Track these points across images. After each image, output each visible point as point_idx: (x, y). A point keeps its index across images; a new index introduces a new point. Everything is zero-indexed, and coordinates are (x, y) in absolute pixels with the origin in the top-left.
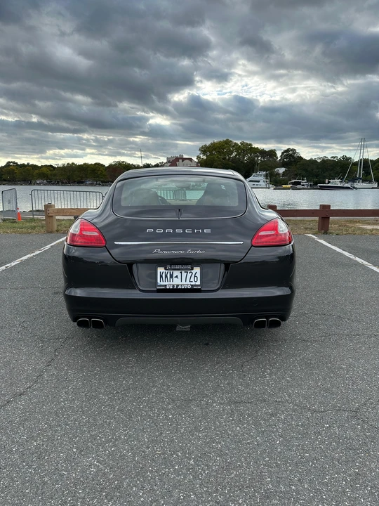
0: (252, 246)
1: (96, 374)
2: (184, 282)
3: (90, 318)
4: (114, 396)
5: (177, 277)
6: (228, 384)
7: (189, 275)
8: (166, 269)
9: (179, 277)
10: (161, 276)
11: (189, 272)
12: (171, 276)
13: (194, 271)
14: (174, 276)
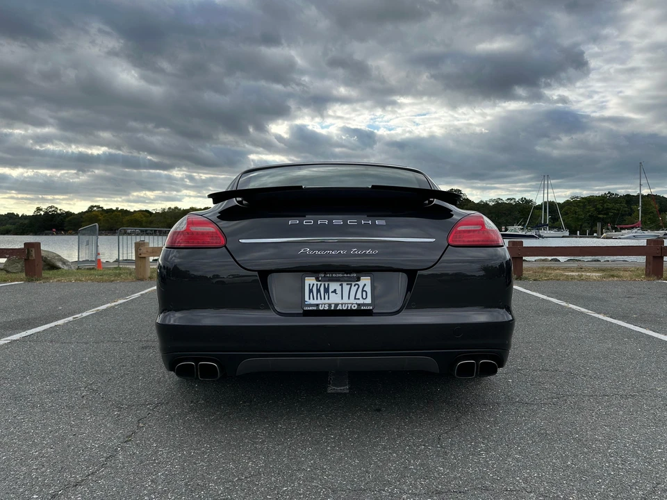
0: (449, 245)
1: (204, 453)
2: (345, 300)
3: (197, 360)
4: (234, 486)
5: (335, 291)
6: (421, 465)
7: (354, 289)
8: (317, 279)
9: (339, 291)
10: (311, 291)
11: (353, 284)
12: (327, 290)
13: (361, 283)
14: (331, 289)
